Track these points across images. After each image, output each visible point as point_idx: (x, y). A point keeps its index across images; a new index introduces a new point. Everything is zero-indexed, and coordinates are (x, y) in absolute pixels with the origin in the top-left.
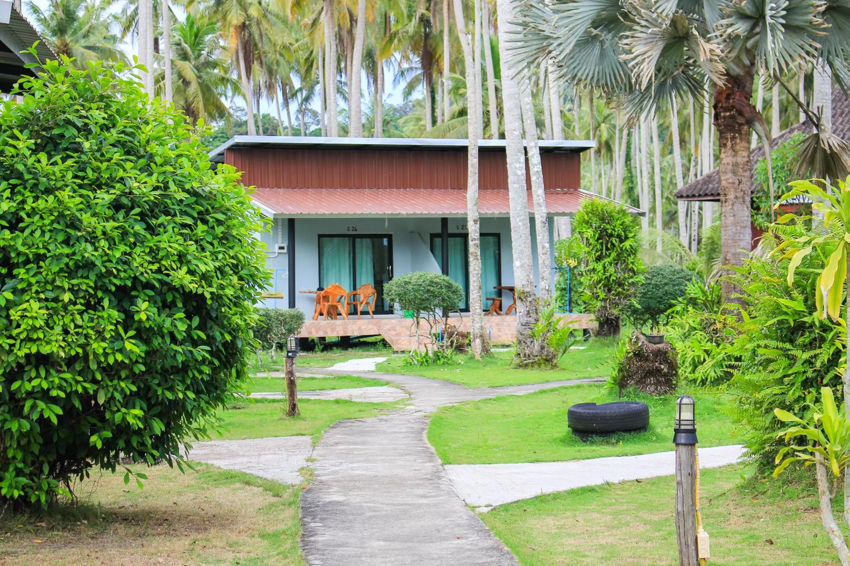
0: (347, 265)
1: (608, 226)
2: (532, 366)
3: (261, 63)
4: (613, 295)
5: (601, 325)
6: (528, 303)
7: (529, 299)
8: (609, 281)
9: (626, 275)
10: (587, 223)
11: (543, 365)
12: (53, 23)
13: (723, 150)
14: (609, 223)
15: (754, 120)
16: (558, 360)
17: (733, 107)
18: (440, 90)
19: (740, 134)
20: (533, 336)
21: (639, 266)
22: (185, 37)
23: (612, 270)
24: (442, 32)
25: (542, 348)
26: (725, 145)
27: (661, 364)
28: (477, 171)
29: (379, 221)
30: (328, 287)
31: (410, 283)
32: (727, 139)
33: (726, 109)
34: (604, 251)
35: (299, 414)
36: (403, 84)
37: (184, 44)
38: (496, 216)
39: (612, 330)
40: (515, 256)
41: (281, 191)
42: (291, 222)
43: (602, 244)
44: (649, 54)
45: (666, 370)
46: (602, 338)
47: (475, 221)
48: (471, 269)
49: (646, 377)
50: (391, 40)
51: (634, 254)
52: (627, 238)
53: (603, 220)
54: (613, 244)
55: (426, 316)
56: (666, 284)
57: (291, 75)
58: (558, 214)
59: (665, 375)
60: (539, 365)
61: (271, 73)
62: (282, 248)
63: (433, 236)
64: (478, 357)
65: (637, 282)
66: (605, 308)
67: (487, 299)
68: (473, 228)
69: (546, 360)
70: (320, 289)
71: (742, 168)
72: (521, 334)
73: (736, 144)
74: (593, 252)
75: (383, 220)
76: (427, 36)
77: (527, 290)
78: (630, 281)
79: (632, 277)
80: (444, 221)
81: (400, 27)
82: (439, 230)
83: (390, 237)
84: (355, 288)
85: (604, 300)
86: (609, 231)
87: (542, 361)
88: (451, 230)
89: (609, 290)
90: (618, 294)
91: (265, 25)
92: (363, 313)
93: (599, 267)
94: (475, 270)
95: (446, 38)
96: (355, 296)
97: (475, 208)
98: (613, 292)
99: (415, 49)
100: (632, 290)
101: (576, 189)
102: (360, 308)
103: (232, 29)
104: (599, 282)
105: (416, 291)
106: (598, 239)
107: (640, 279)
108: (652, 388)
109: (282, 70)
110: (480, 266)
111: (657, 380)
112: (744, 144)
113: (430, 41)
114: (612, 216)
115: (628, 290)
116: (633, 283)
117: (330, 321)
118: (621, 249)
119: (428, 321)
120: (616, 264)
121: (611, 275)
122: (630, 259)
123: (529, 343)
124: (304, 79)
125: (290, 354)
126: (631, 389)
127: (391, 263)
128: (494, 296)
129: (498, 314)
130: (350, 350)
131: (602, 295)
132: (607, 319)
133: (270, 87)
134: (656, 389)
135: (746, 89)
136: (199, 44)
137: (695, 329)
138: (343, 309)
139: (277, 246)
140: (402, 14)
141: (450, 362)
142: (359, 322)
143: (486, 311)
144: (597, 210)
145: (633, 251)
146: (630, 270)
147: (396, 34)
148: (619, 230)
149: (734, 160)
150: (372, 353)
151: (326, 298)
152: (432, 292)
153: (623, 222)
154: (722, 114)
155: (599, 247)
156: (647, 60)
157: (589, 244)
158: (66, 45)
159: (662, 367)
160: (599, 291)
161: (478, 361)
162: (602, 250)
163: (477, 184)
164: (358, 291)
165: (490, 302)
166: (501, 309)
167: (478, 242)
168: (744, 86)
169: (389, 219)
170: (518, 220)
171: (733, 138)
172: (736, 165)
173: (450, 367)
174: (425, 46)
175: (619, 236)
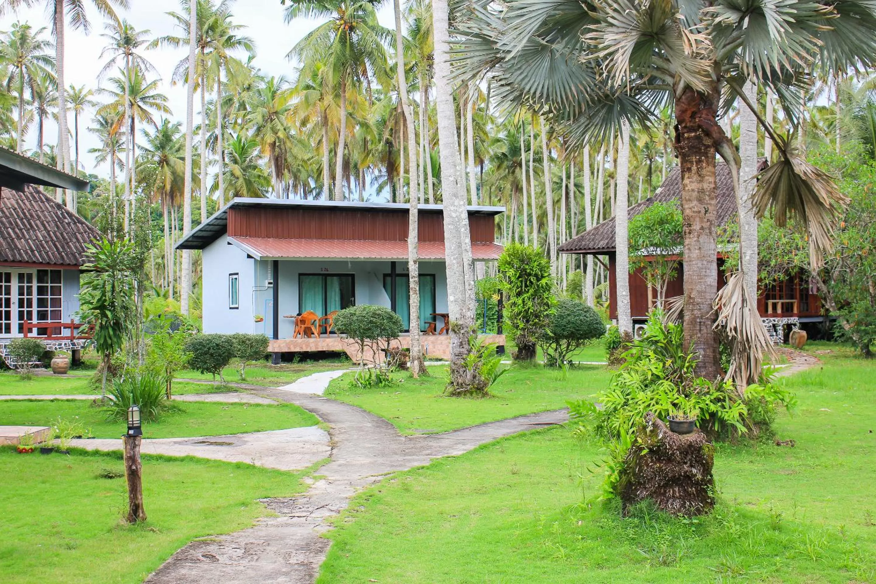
0: (320, 297)
1: (527, 267)
2: (465, 395)
3: (289, 171)
4: (530, 325)
5: (520, 350)
6: (461, 335)
7: (462, 331)
8: (527, 313)
9: (542, 309)
10: (509, 264)
11: (474, 394)
12: (157, 142)
13: (686, 176)
14: (527, 264)
15: (722, 142)
16: (489, 389)
17: (699, 126)
18: (398, 186)
19: (707, 157)
20: (466, 366)
21: (554, 300)
22: (235, 149)
23: (530, 304)
24: (399, 150)
25: (474, 377)
26: (689, 170)
27: (691, 466)
28: (416, 219)
29: (343, 263)
30: (305, 314)
31: (355, 314)
32: (692, 162)
33: (690, 130)
34: (523, 288)
35: (144, 519)
36: (376, 186)
37: (234, 153)
38: (432, 261)
39: (529, 354)
40: (449, 291)
41: (271, 240)
42: (276, 263)
43: (521, 282)
44: (623, 44)
45: (699, 477)
46: (521, 361)
47: (415, 262)
48: (411, 302)
49: (666, 486)
50: (368, 155)
51: (549, 290)
52: (543, 277)
53: (522, 261)
54: (531, 282)
55: (370, 344)
56: (569, 315)
57: (309, 180)
58: (478, 260)
59: (697, 483)
60: (471, 394)
61: (296, 178)
62: (270, 283)
63: (385, 276)
64: (416, 376)
65: (550, 315)
66: (524, 336)
67: (425, 323)
68: (413, 267)
69: (478, 389)
70: (299, 315)
71: (709, 196)
72: (454, 363)
73: (702, 168)
74: (515, 289)
75: (346, 262)
76: (390, 152)
77: (460, 322)
78: (545, 313)
79: (546, 310)
80: (393, 264)
81: (373, 146)
82: (389, 271)
83: (353, 276)
84: (326, 314)
85: (523, 329)
86: (528, 271)
87: (474, 390)
88: (398, 271)
89: (528, 321)
90: (535, 324)
91: (288, 144)
92: (331, 333)
93: (520, 301)
94: (414, 302)
95: (402, 153)
96: (326, 319)
97: (415, 251)
98: (531, 323)
99: (382, 160)
100: (547, 321)
101: (491, 243)
102: (329, 330)
103: (267, 146)
104: (519, 314)
105: (362, 321)
106: (519, 277)
107: (553, 311)
108: (677, 504)
109: (303, 175)
110: (419, 299)
111: (685, 491)
112: (710, 168)
113: (392, 156)
114: (530, 258)
115: (543, 321)
116: (547, 315)
117: (306, 339)
118: (538, 286)
119: (372, 348)
120: (534, 299)
121: (529, 308)
122: (546, 295)
123: (462, 373)
124: (316, 182)
125: (131, 432)
126: (643, 505)
127: (354, 296)
128: (430, 321)
129: (433, 334)
130: (320, 361)
131: (521, 326)
132: (526, 345)
133: (295, 186)
134: (683, 505)
135: (713, 106)
136: (244, 154)
137: (658, 377)
138: (316, 331)
139: (267, 282)
140: (375, 138)
141: (390, 385)
142: (328, 340)
143: (424, 332)
144: (518, 253)
145: (548, 288)
146: (545, 304)
147: (371, 150)
148: (536, 270)
149: (700, 186)
150: (336, 364)
151: (303, 322)
152: (376, 323)
153: (540, 263)
154: (686, 135)
155: (519, 284)
156: (621, 51)
157: (511, 282)
158: (165, 156)
159: (694, 471)
160: (518, 321)
161: (416, 379)
162: (521, 287)
163: (417, 231)
164: (328, 316)
165: (427, 325)
166: (435, 330)
167: (417, 279)
168: (711, 104)
169: (351, 262)
170: (452, 258)
171: (699, 162)
172: (702, 191)
173: (390, 389)
174: (389, 159)
175: (536, 275)
